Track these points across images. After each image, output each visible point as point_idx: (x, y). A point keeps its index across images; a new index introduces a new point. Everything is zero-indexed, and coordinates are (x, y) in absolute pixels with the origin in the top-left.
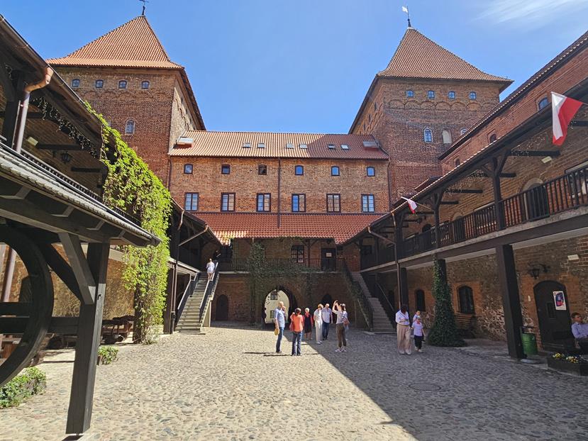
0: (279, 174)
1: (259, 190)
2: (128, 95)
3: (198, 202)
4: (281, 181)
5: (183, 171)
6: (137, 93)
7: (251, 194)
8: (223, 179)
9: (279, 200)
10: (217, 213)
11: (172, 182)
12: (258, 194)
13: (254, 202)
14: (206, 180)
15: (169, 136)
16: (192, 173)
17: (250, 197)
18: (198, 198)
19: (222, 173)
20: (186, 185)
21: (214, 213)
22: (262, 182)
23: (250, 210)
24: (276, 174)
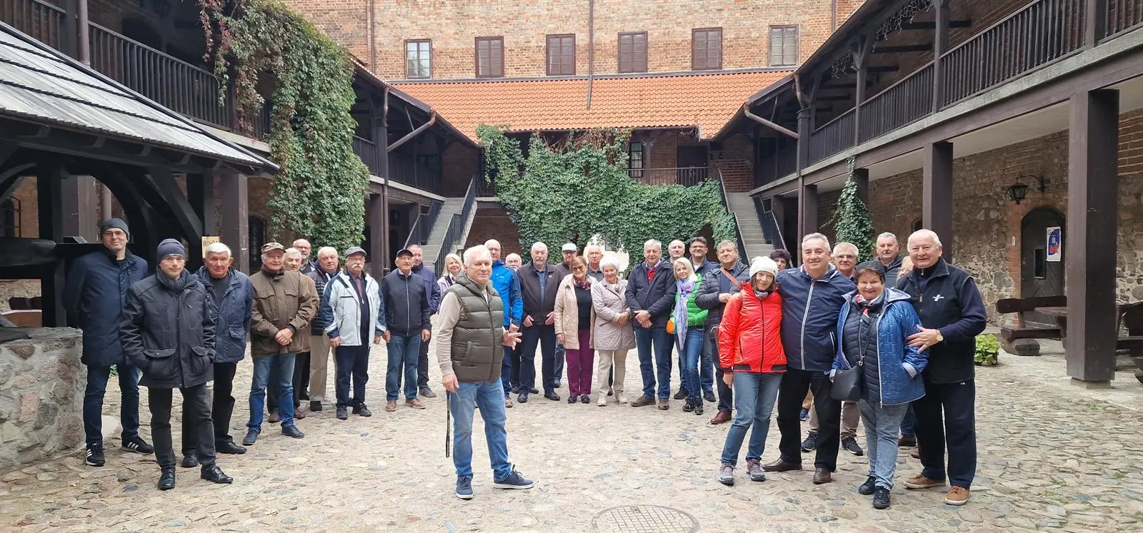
1: (551, 27)
3: (431, 60)
4: (596, 6)
7: (536, 38)
9: (591, 49)
10: (469, 81)
11: (378, 18)
12: (549, 38)
13: (541, 56)
14: (444, 12)
17: (533, 44)
18: (431, 50)
20: (404, 23)
21: (464, 81)
22: (557, 11)
23: (534, 74)
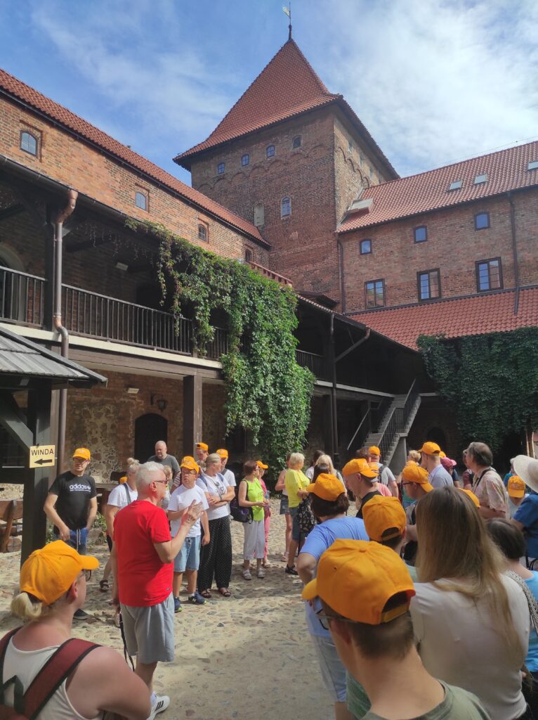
0: (513, 220)
1: (479, 255)
2: (279, 163)
3: (384, 293)
4: (518, 233)
5: (358, 252)
6: (289, 157)
7: (466, 266)
8: (417, 251)
9: (516, 267)
10: (413, 305)
11: (346, 270)
12: (478, 264)
13: (472, 278)
14: (392, 257)
15: (334, 206)
16: (371, 252)
17: (465, 270)
18: (384, 287)
19: (416, 242)
20: (364, 270)
21: (409, 306)
22: (483, 242)
23: (467, 293)
24: (508, 222)
